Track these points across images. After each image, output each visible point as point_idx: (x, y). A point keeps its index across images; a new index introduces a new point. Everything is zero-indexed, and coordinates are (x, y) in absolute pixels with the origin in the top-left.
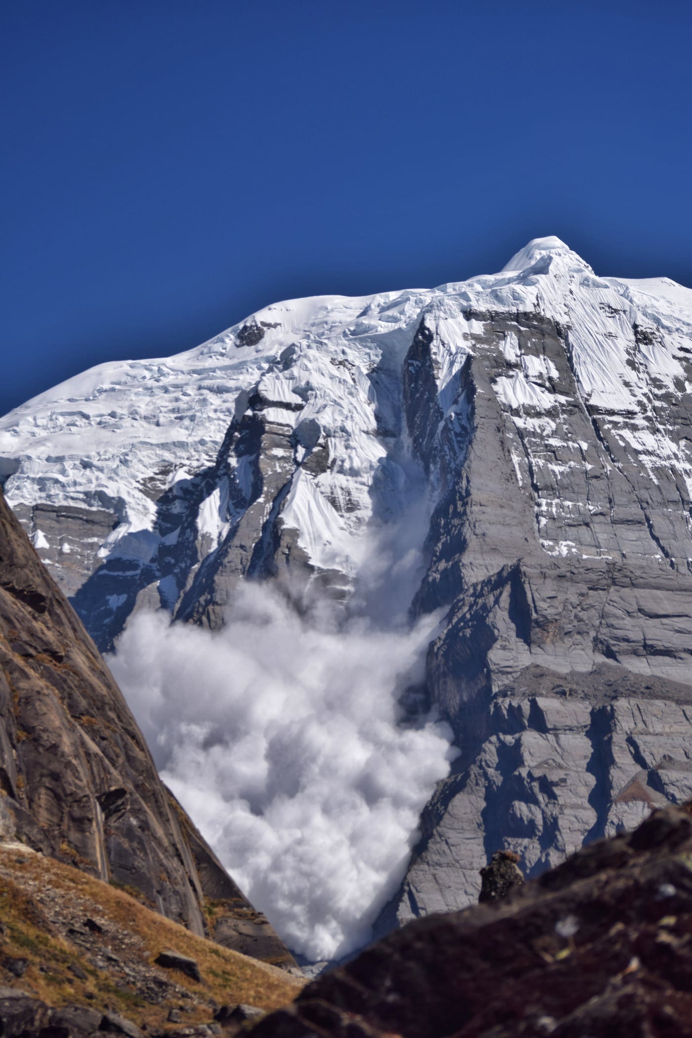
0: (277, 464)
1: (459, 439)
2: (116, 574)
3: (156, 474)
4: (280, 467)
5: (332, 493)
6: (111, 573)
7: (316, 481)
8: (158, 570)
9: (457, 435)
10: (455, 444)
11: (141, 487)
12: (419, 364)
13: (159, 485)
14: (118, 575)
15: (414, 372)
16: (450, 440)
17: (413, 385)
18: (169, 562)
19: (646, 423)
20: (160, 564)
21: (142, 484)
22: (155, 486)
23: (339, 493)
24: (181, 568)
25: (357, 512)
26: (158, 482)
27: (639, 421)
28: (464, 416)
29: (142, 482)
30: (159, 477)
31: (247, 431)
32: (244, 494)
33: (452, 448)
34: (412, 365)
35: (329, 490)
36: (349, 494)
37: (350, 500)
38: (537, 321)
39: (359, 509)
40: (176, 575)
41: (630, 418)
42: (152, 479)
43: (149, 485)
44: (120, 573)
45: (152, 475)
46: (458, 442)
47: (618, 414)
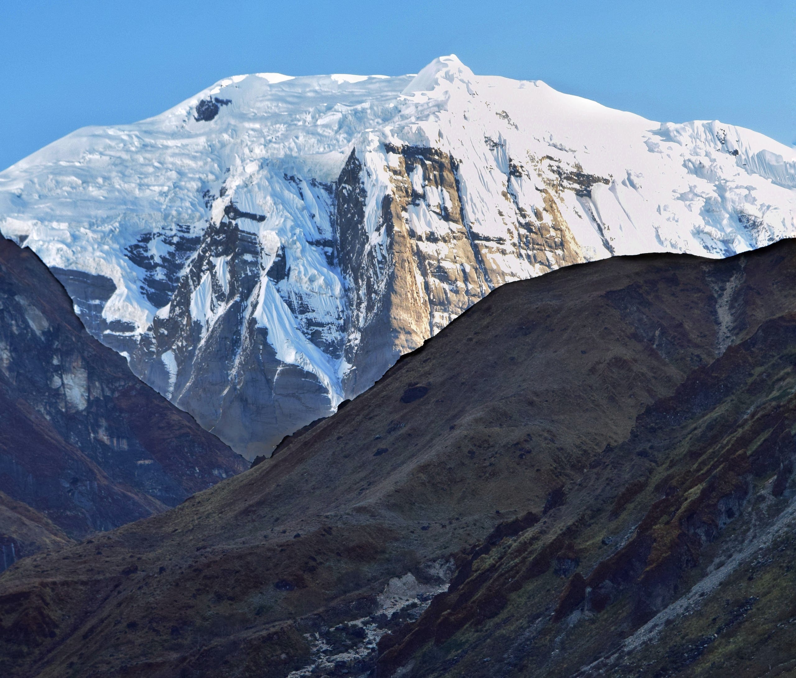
0: (248, 268)
1: (380, 265)
2: (117, 334)
3: (139, 241)
4: (251, 271)
5: (289, 297)
6: (114, 333)
7: (277, 287)
8: (154, 338)
9: (379, 262)
10: (378, 269)
11: (129, 254)
12: (351, 189)
13: (143, 252)
14: (119, 336)
15: (346, 194)
16: (374, 265)
17: (346, 206)
18: (163, 333)
19: (513, 249)
20: (155, 333)
21: (129, 252)
22: (139, 253)
23: (293, 298)
24: (178, 346)
25: (307, 314)
26: (141, 250)
27: (508, 247)
28: (384, 247)
29: (129, 249)
30: (141, 244)
31: (224, 236)
32: (223, 289)
33: (375, 273)
34: (346, 188)
35: (287, 295)
36: (301, 299)
37: (302, 304)
38: (438, 156)
39: (309, 312)
40: (174, 350)
41: (501, 244)
42: (137, 246)
43: (135, 252)
44: (121, 334)
45: (135, 242)
46: (380, 268)
47: (493, 240)
